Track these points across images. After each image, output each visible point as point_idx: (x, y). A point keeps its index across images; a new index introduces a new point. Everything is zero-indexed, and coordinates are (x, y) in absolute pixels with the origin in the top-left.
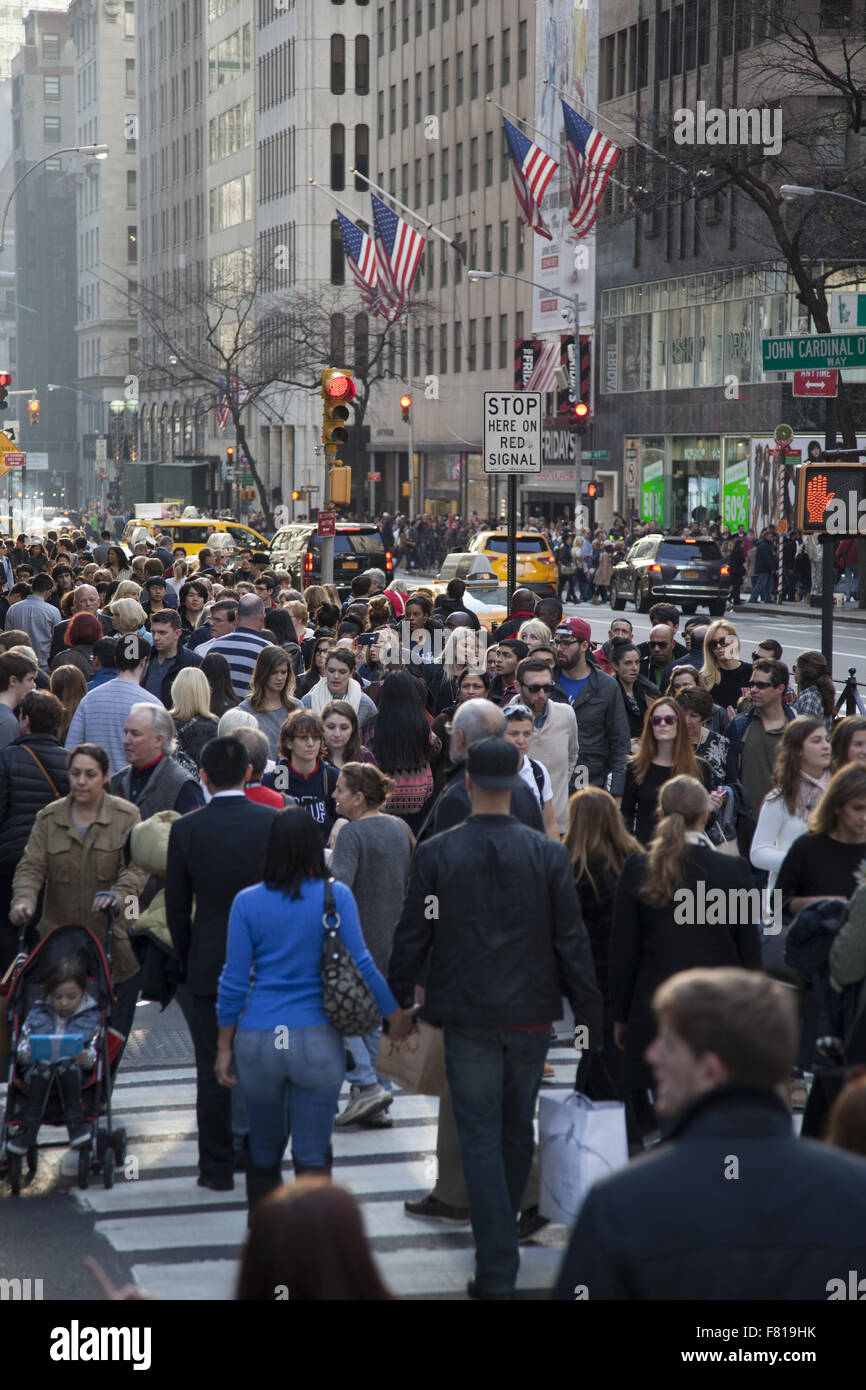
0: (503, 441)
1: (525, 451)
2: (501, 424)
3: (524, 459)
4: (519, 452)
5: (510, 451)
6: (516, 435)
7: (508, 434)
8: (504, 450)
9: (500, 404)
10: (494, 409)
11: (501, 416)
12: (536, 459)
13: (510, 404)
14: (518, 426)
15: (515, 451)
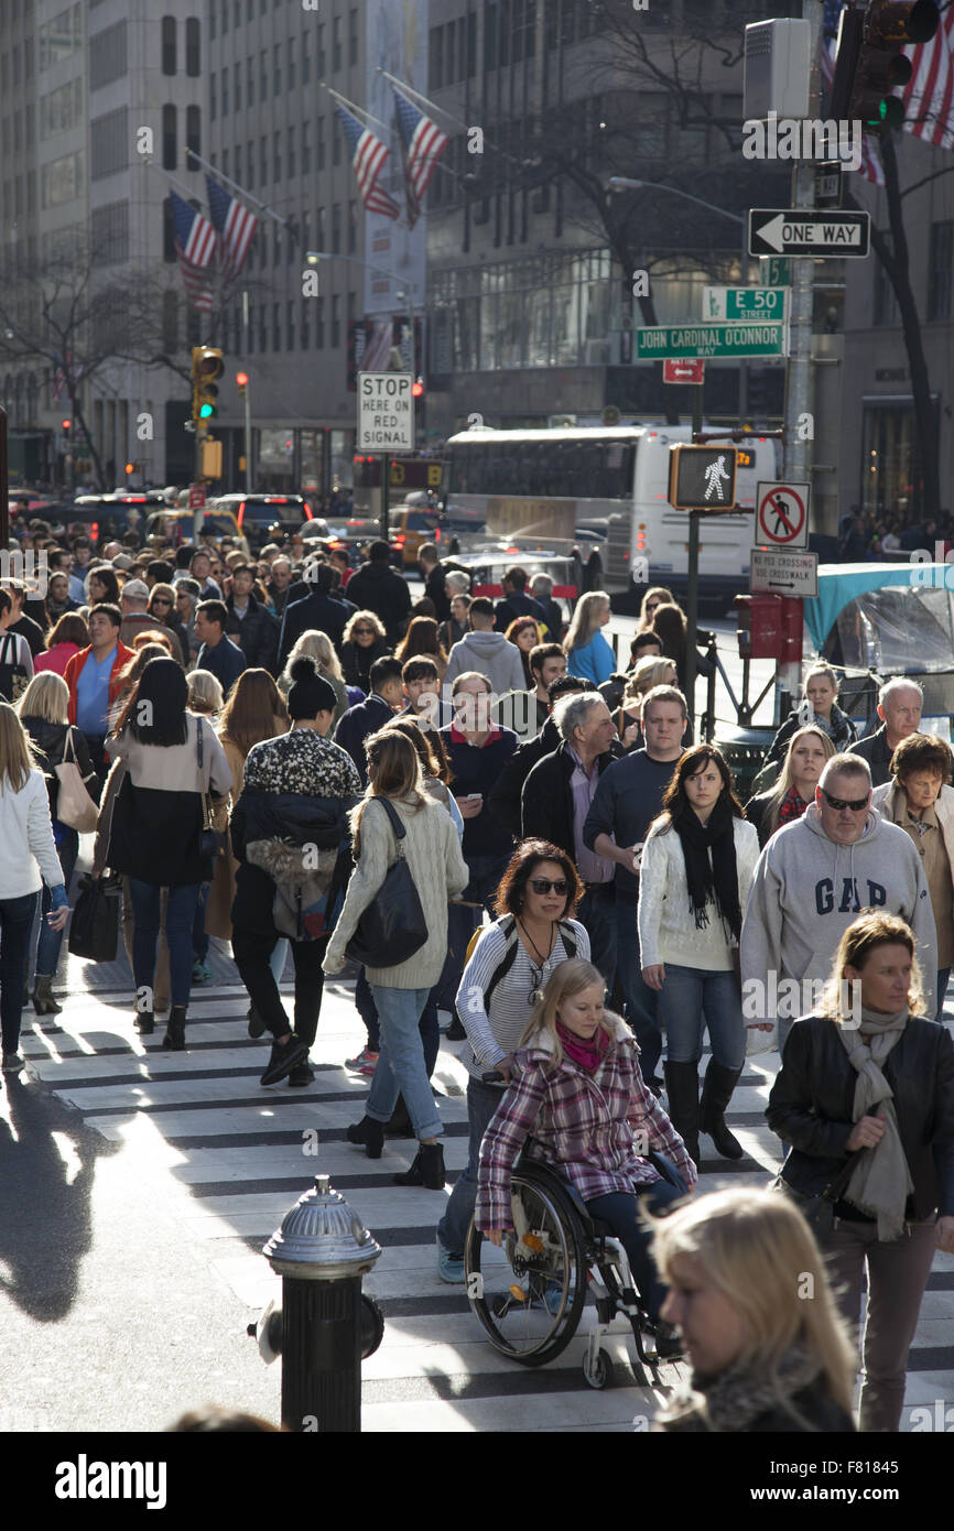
0: (377, 421)
1: (397, 429)
2: (375, 404)
3: (396, 438)
4: (392, 431)
5: (383, 430)
6: (389, 414)
7: (382, 414)
8: (378, 429)
9: (375, 385)
10: (368, 390)
11: (375, 396)
12: (408, 436)
13: (384, 385)
14: (391, 405)
15: (388, 430)
